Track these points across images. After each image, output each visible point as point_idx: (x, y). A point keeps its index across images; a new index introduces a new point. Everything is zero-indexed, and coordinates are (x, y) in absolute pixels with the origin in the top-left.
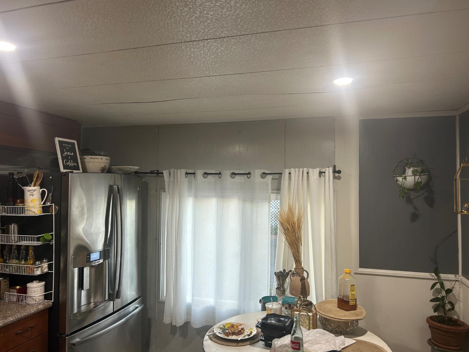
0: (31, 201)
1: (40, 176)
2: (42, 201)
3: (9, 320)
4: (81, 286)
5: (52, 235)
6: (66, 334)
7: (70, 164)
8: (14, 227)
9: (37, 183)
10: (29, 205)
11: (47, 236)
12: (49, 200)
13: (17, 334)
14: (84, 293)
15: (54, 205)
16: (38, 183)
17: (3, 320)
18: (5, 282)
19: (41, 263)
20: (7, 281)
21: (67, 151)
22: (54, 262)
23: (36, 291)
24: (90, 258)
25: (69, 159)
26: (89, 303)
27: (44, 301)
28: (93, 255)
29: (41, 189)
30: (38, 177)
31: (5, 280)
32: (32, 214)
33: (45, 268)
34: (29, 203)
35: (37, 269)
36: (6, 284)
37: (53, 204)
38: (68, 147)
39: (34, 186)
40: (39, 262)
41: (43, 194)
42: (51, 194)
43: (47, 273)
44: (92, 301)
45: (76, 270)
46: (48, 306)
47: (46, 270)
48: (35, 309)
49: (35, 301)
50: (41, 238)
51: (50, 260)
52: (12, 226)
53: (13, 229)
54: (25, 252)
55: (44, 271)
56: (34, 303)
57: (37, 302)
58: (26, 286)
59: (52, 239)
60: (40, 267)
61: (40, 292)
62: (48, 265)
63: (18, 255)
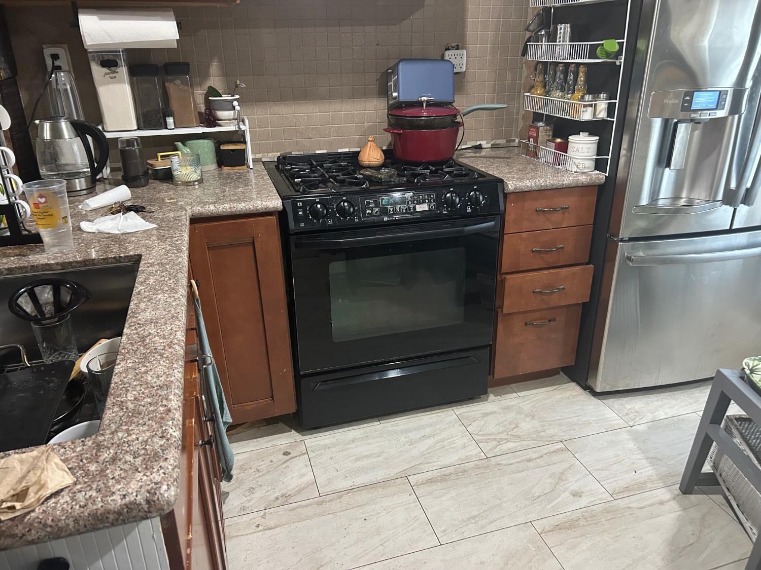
3: (524, 184)
4: (665, 159)
5: (621, 44)
6: (620, 237)
11: (611, 45)
13: (537, 211)
14: (668, 175)
17: (514, 182)
18: (546, 130)
19: (595, 99)
20: (549, 130)
22: (617, 101)
23: (580, 150)
24: (690, 102)
26: (676, 197)
27: (592, 171)
28: (698, 97)
31: (545, 127)
33: (600, 112)
35: (585, 109)
36: (547, 135)
40: (590, 96)
43: (603, 121)
44: (684, 195)
45: (657, 123)
46: (597, 181)
47: (602, 114)
48: (571, 178)
49: (577, 166)
50: (599, 48)
51: (612, 96)
52: (563, 26)
53: (562, 33)
54: (574, 77)
55: (598, 115)
56: (575, 170)
57: (580, 170)
58: (568, 138)
59: (619, 53)
60: (591, 105)
61: (588, 152)
62: (607, 106)
63: (564, 84)
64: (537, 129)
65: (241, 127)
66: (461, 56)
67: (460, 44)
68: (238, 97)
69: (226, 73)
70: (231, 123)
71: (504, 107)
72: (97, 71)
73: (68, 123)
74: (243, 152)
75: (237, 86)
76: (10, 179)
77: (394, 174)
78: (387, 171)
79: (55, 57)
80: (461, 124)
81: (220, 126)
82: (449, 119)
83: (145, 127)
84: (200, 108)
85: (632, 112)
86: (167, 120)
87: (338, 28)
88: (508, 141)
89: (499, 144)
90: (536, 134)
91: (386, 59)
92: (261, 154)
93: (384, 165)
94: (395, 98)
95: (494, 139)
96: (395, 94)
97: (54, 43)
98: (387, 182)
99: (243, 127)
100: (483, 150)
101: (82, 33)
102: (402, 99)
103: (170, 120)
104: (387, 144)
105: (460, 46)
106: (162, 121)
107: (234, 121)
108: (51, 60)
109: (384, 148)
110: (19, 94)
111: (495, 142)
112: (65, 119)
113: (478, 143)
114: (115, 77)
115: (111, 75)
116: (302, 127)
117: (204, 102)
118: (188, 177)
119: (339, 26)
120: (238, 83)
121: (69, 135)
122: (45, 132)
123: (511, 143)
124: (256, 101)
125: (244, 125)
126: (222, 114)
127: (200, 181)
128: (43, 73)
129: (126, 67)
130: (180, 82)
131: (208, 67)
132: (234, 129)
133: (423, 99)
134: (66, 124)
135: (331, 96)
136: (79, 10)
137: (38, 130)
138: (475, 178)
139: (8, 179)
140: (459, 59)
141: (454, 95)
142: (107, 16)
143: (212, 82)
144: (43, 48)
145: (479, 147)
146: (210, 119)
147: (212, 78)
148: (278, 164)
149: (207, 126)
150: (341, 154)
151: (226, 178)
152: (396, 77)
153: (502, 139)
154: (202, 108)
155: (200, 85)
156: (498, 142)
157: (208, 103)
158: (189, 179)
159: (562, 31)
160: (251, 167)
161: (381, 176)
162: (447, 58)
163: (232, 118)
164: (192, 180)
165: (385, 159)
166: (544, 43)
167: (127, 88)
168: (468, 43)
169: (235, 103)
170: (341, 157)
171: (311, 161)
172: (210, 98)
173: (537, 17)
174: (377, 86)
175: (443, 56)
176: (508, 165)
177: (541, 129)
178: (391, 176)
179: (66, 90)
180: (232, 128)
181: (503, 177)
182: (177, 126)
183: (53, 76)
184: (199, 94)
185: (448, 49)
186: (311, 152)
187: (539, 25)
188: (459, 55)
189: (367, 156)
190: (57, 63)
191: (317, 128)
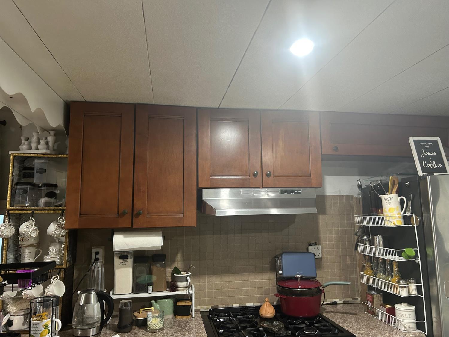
0: (389, 210)
1: (396, 182)
2: (402, 211)
5: (416, 251)
7: (432, 165)
8: (379, 238)
9: (393, 190)
10: (387, 215)
11: (410, 252)
12: (408, 209)
15: (414, 216)
16: (395, 190)
18: (378, 297)
19: (407, 283)
20: (380, 297)
21: (427, 151)
22: (422, 285)
23: (404, 316)
25: (431, 160)
27: (416, 330)
29: (399, 197)
30: (394, 184)
31: (377, 295)
32: (391, 225)
33: (412, 291)
34: (387, 212)
35: (402, 289)
36: (379, 300)
37: (414, 214)
38: (428, 146)
39: (391, 194)
40: (404, 281)
41: (402, 202)
42: (410, 203)
43: (415, 297)
47: (414, 293)
49: (405, 327)
50: (403, 253)
51: (418, 281)
52: (377, 237)
53: (378, 241)
54: (390, 267)
55: (411, 293)
56: (404, 329)
57: (407, 329)
58: (394, 306)
59: (417, 256)
60: (405, 287)
61: (410, 317)
62: (416, 287)
63: (384, 270)
64: (372, 296)
65: (190, 292)
66: (318, 249)
67: (317, 242)
68: (190, 274)
69: (185, 260)
70: (184, 289)
71: (348, 284)
72: (117, 261)
73: (95, 294)
74: (189, 307)
75: (190, 268)
76: (56, 322)
77: (282, 327)
78: (277, 323)
79: (97, 253)
80: (323, 292)
81: (178, 291)
82: (315, 290)
83: (136, 292)
84: (168, 279)
85: (434, 291)
86: (149, 288)
87: (248, 234)
88: (353, 299)
89: (348, 301)
90: (372, 299)
91: (274, 250)
92: (200, 307)
93: (275, 318)
94: (281, 274)
95: (344, 298)
96: (280, 272)
97: (99, 246)
98: (278, 334)
99: (191, 292)
100: (338, 305)
101: (113, 244)
102: (285, 275)
103: (151, 288)
104: (276, 300)
105: (317, 243)
106: (146, 288)
107: (186, 288)
108: (95, 255)
109: (275, 303)
110: (74, 273)
111: (345, 300)
112: (94, 291)
113: (334, 300)
114: (125, 264)
115: (123, 263)
116: (226, 290)
117: (170, 276)
118: (156, 326)
119: (248, 233)
120: (191, 266)
121: (94, 302)
122: (81, 300)
123: (356, 301)
124: (199, 275)
125: (192, 290)
126: (180, 284)
127: (162, 329)
128: (89, 263)
129: (132, 259)
130: (159, 265)
131: (175, 256)
132: (186, 293)
133: (298, 276)
134: (94, 295)
135: (242, 271)
136: (115, 233)
137: (78, 297)
138: (336, 333)
139: (54, 322)
140: (317, 251)
141: (316, 271)
142: (128, 235)
143: (177, 264)
144: (92, 248)
145: (335, 303)
146: (173, 287)
147: (177, 262)
148: (210, 314)
149: (171, 292)
150: (248, 308)
151: (178, 326)
152: (281, 260)
153: (349, 298)
154: (170, 280)
155: (170, 266)
156: (347, 299)
157: (173, 277)
158: (156, 327)
159: (377, 240)
160: (194, 316)
161: (274, 329)
162: (310, 251)
163: (185, 286)
164: (157, 328)
165: (276, 313)
166: (367, 245)
167: (131, 270)
168: (321, 241)
169: (188, 278)
170: (248, 310)
171: (230, 313)
172: (175, 275)
173: (361, 229)
174: (270, 265)
175: (307, 249)
176: (356, 321)
177: (375, 296)
178: (280, 329)
179: (99, 270)
180: (185, 292)
181: (355, 333)
182: (154, 291)
183: (94, 264)
184: (169, 270)
185: (310, 245)
186: (230, 306)
187: (362, 233)
188: (317, 248)
189: (264, 310)
190: (97, 256)
191: (234, 290)
